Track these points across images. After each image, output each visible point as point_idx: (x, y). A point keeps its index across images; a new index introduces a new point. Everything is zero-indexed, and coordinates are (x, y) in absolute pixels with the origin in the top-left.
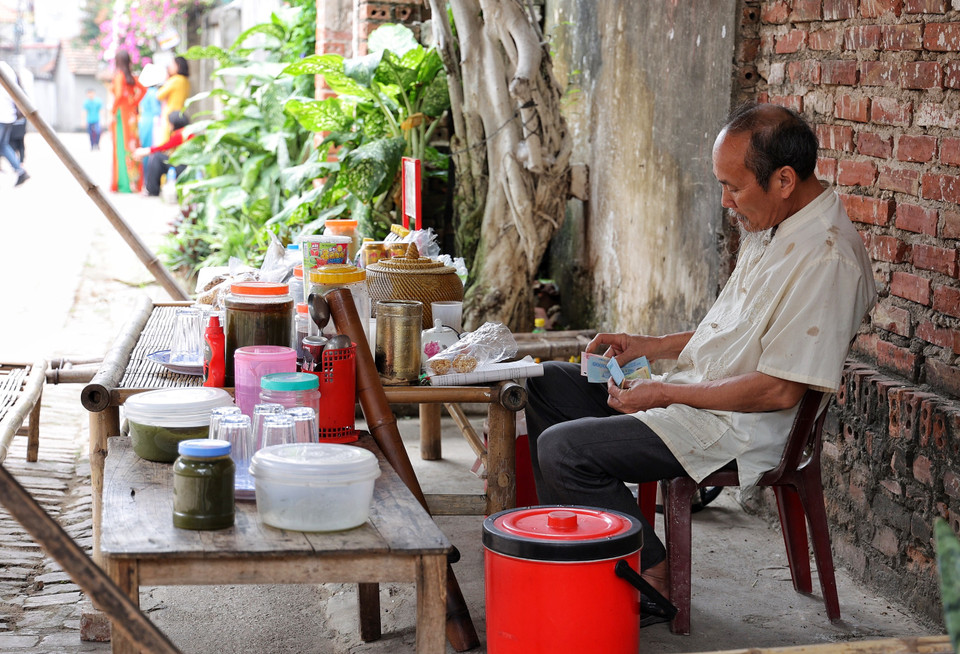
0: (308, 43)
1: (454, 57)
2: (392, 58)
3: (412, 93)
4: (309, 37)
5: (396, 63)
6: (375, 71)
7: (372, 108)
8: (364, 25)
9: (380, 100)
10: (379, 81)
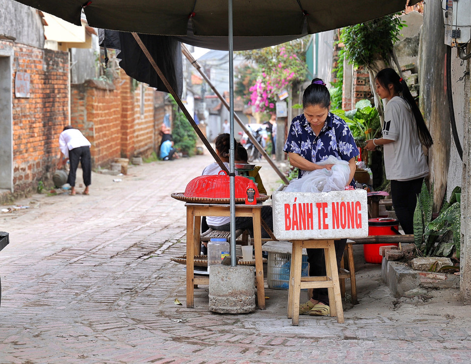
0: (339, 103)
1: (382, 110)
2: (361, 111)
3: (369, 122)
4: (340, 100)
5: (362, 112)
6: (355, 115)
7: (355, 127)
8: (355, 99)
9: (358, 124)
10: (357, 118)
